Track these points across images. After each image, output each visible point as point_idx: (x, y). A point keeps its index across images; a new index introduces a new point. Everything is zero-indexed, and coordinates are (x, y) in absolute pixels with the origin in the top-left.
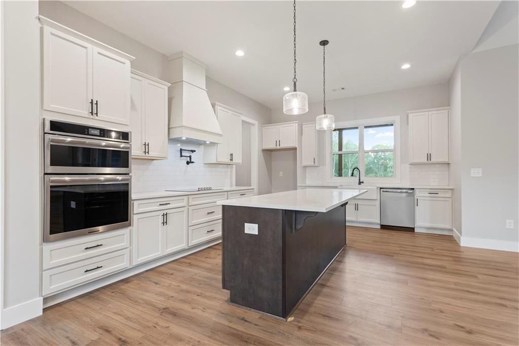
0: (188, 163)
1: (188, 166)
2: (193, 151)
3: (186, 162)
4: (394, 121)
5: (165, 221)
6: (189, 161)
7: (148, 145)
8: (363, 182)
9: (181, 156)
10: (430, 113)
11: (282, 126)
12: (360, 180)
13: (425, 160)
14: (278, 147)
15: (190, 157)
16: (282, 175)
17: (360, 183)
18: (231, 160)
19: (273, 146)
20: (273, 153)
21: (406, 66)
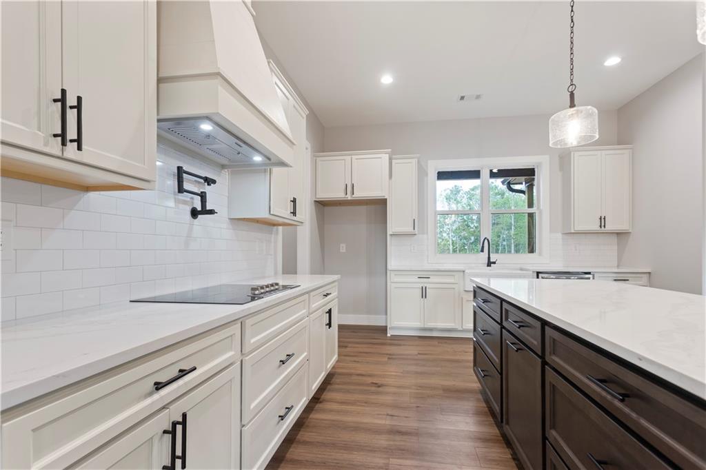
0: (195, 213)
1: (196, 221)
2: (209, 181)
3: (188, 209)
4: (540, 164)
5: (179, 452)
6: (199, 208)
7: (79, 107)
8: (494, 263)
9: (181, 190)
10: (604, 152)
11: (357, 157)
12: (489, 258)
13: (596, 227)
14: (349, 197)
15: (203, 196)
16: (344, 251)
17: (489, 264)
18: (294, 213)
19: (339, 195)
20: (327, 209)
21: (613, 61)
